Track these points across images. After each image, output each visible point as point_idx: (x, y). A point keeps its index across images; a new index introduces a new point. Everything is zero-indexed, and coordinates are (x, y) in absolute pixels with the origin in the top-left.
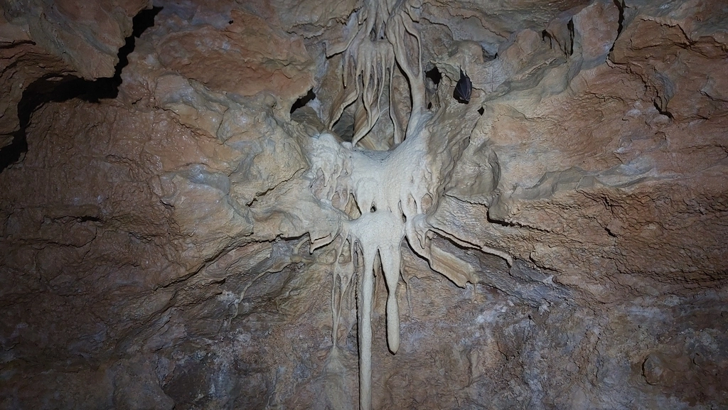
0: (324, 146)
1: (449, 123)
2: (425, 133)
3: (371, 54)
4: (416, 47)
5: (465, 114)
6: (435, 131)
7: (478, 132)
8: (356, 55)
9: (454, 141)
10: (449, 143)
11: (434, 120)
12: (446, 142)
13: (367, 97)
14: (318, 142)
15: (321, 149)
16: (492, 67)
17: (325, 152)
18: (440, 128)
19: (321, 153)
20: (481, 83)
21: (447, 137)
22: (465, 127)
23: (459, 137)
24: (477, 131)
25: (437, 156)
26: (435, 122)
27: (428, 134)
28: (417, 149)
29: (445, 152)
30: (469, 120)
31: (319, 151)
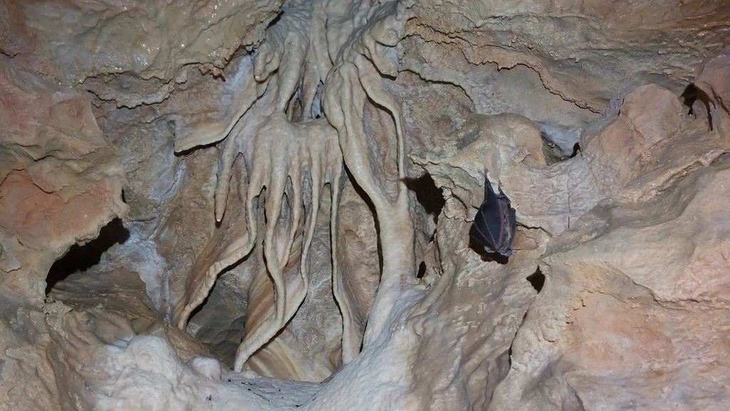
0: (136, 368)
1: (465, 314)
2: (404, 339)
3: (287, 149)
4: (391, 135)
5: (502, 291)
6: (429, 332)
7: (532, 337)
8: (250, 151)
9: (475, 360)
10: (463, 362)
11: (427, 304)
12: (457, 362)
13: (274, 248)
14: (121, 357)
15: (128, 376)
16: (565, 177)
17: (136, 384)
18: (441, 325)
19: (124, 387)
20: (540, 214)
21: (457, 349)
22: (502, 324)
23: (486, 349)
24: (528, 332)
25: (431, 399)
26: (429, 309)
27: (413, 339)
28: (384, 377)
29: (453, 389)
30: (513, 304)
31: (120, 382)
